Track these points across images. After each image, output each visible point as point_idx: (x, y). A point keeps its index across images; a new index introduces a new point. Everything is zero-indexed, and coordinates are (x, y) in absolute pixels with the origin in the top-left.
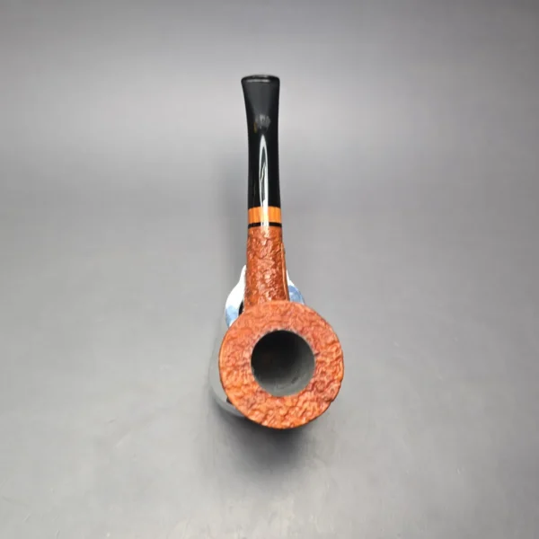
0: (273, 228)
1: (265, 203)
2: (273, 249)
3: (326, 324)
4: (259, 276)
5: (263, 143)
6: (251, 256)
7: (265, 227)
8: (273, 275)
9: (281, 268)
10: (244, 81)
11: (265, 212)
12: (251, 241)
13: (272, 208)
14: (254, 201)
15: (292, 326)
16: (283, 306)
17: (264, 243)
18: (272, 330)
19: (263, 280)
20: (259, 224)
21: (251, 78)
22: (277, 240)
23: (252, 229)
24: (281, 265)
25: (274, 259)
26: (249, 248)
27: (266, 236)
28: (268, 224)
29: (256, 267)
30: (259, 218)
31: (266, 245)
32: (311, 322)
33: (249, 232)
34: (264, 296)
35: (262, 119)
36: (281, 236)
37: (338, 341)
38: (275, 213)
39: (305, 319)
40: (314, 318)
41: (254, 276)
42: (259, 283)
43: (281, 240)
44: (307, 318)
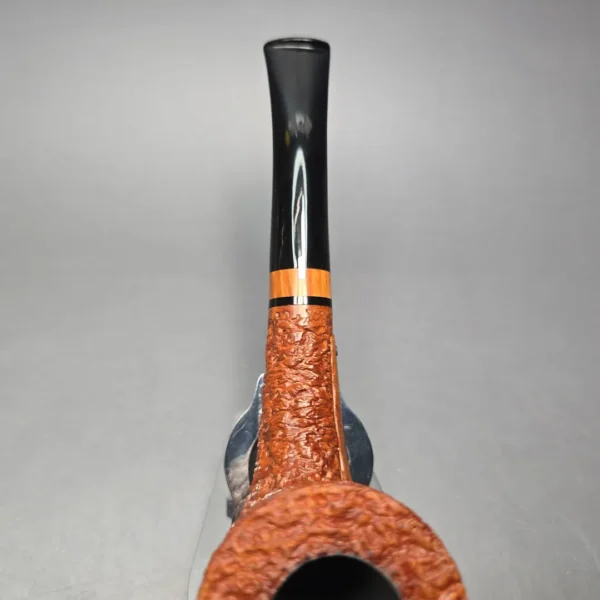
0: (316, 308)
1: (301, 260)
2: (315, 350)
3: (434, 537)
4: (288, 402)
5: (300, 159)
6: (273, 361)
7: (301, 307)
8: (316, 399)
9: (329, 386)
10: (268, 48)
11: (300, 279)
12: (275, 332)
13: (315, 271)
14: (282, 259)
15: (359, 545)
16: (336, 495)
17: (298, 336)
18: (313, 555)
19: (295, 410)
20: (289, 301)
21: (280, 42)
22: (322, 330)
23: (275, 309)
24: (329, 379)
25: (317, 370)
26: (271, 345)
27: (301, 323)
28: (306, 302)
29: (282, 383)
30: (290, 289)
31: (302, 342)
32: (402, 533)
33: (271, 313)
34: (296, 442)
35: (299, 120)
36: (330, 323)
37: (459, 581)
38: (319, 281)
39: (388, 527)
40: (407, 524)
41: (278, 401)
42: (288, 415)
43: (330, 332)
44: (393, 524)
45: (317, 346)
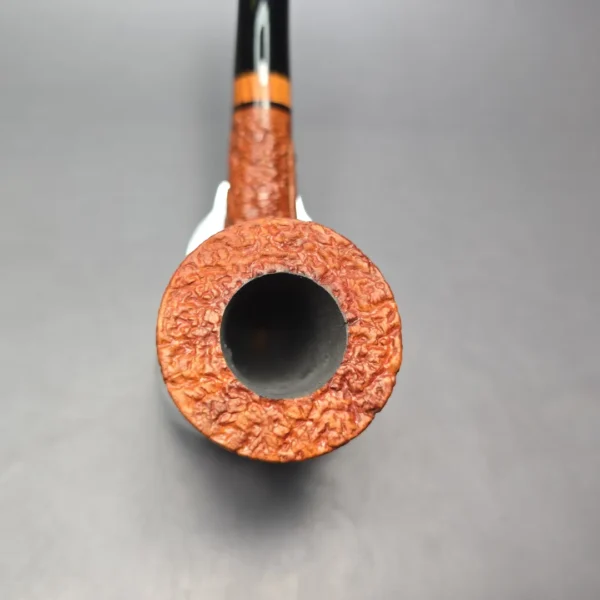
0: (277, 113)
2: (274, 149)
3: (370, 264)
4: (248, 195)
6: (236, 162)
7: (263, 110)
8: (274, 193)
12: (237, 135)
15: (305, 267)
16: (287, 227)
17: (260, 137)
18: (264, 272)
19: (255, 202)
20: (250, 105)
22: (282, 134)
23: (239, 113)
24: (288, 179)
25: (276, 167)
27: (263, 126)
29: (243, 179)
31: (263, 142)
32: (342, 260)
33: (234, 119)
37: (393, 298)
39: (331, 254)
40: (347, 253)
41: (240, 196)
42: (248, 207)
44: (335, 252)
45: (277, 146)
